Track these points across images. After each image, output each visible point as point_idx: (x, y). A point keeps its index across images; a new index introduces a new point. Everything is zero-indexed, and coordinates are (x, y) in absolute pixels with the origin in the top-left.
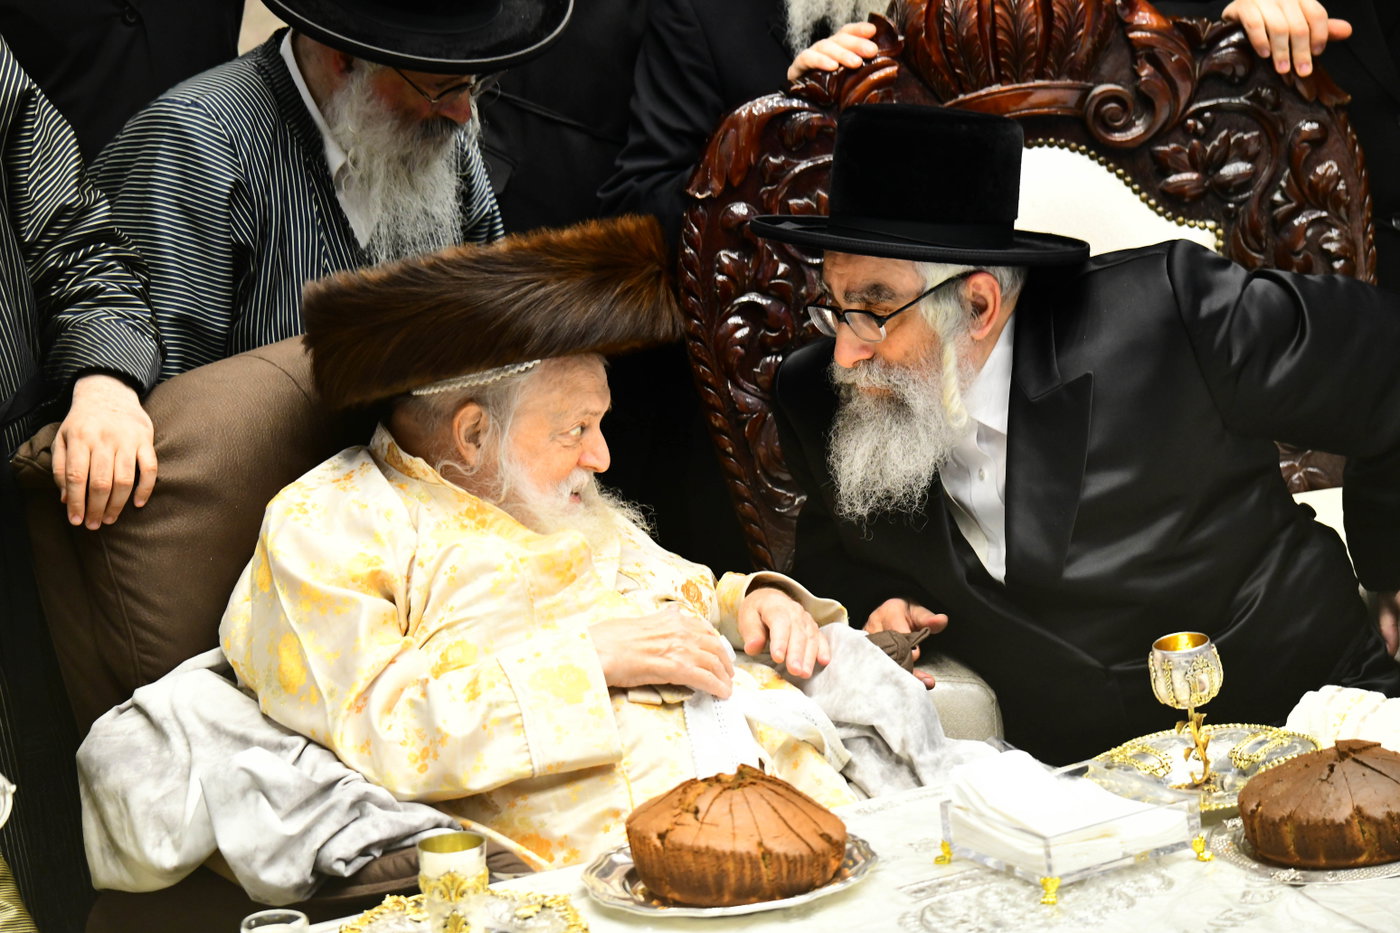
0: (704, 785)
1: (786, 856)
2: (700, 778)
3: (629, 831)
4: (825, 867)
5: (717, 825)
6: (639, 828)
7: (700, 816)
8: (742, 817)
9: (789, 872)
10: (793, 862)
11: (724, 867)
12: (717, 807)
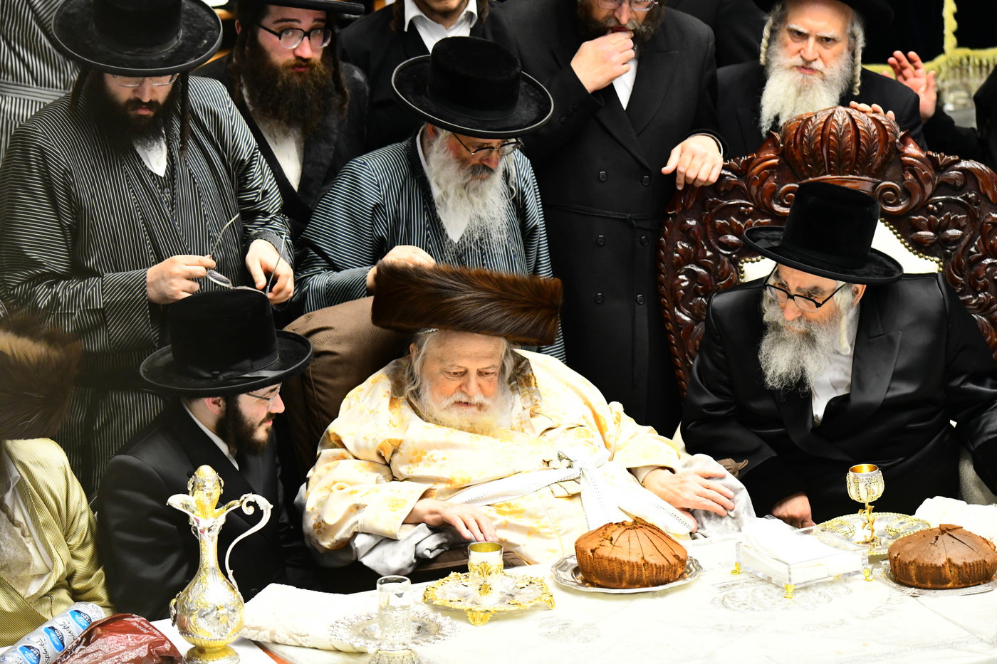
0: (617, 526)
1: (656, 565)
2: (614, 522)
3: (576, 547)
4: (675, 572)
5: (621, 547)
6: (581, 546)
7: (613, 542)
8: (634, 543)
9: (657, 573)
10: (659, 568)
11: (624, 568)
12: (622, 538)
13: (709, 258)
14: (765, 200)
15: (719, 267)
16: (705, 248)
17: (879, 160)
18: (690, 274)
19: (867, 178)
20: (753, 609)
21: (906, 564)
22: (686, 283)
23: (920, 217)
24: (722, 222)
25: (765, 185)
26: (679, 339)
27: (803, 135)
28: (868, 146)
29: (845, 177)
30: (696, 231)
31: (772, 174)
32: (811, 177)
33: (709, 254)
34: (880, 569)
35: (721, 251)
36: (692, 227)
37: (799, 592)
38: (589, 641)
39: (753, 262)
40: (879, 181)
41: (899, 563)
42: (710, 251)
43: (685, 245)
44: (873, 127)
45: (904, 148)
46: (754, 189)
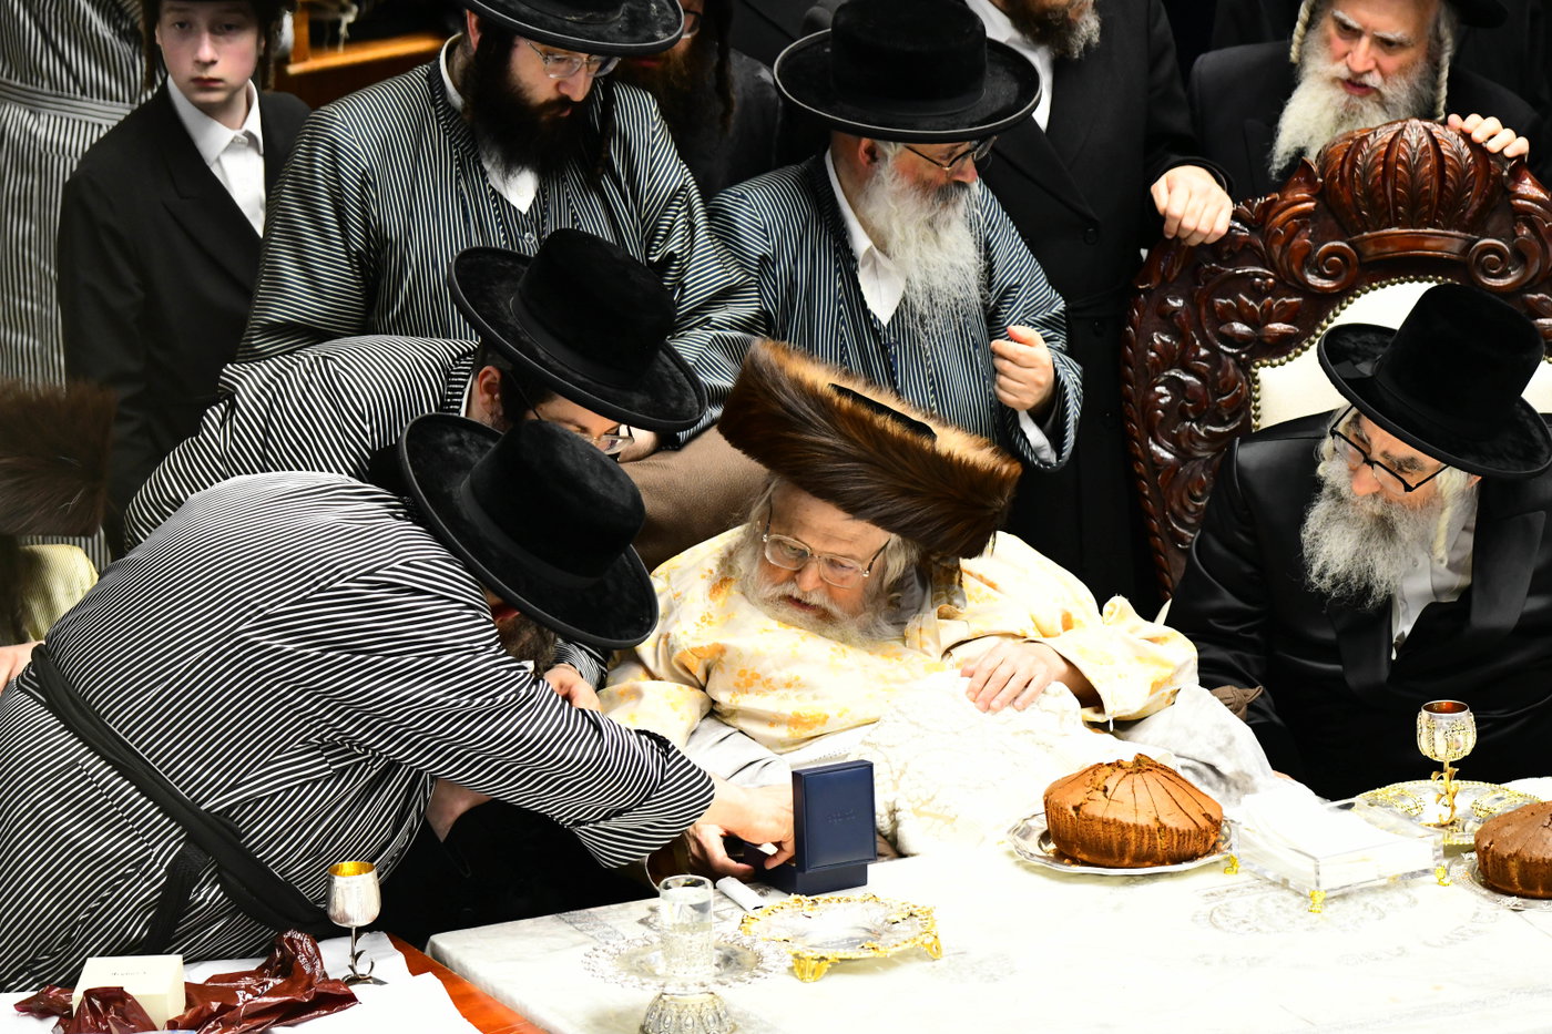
0: (1109, 769)
1: (1178, 831)
2: (1106, 763)
3: (1046, 803)
5: (1122, 802)
6: (1057, 801)
7: (1108, 794)
8: (1142, 795)
9: (1178, 843)
10: (1182, 835)
11: (1127, 836)
12: (1120, 787)
13: (1204, 359)
14: (1294, 267)
15: (1219, 374)
16: (1198, 343)
17: (1475, 206)
18: (1175, 385)
19: (1456, 233)
20: (1258, 930)
21: (1503, 859)
22: (1168, 399)
23: (1540, 295)
24: (1225, 302)
25: (1293, 243)
26: (1154, 487)
27: (1354, 164)
28: (1458, 181)
29: (1421, 231)
30: (1183, 315)
31: (1304, 225)
32: (1368, 230)
33: (1203, 352)
34: (1462, 867)
35: (1222, 347)
36: (1176, 310)
37: (1332, 903)
38: (996, 980)
39: (1273, 366)
40: (1476, 237)
41: (1493, 856)
42: (1206, 348)
43: (1166, 339)
44: (1467, 152)
45: (1516, 185)
46: (1277, 249)
